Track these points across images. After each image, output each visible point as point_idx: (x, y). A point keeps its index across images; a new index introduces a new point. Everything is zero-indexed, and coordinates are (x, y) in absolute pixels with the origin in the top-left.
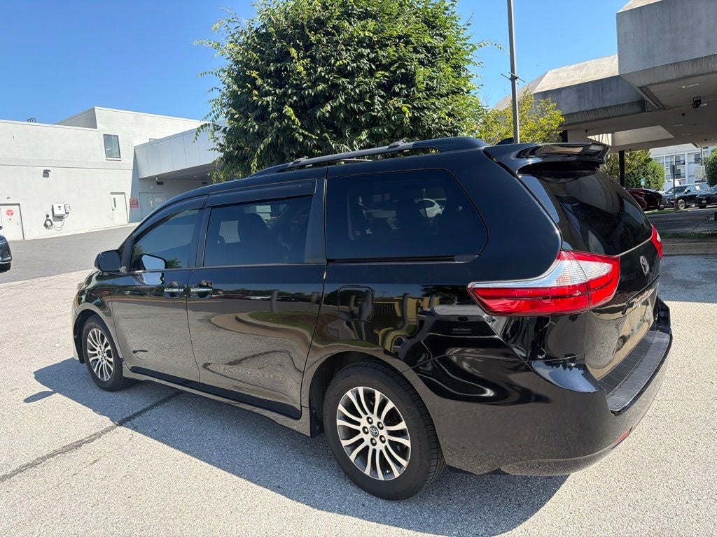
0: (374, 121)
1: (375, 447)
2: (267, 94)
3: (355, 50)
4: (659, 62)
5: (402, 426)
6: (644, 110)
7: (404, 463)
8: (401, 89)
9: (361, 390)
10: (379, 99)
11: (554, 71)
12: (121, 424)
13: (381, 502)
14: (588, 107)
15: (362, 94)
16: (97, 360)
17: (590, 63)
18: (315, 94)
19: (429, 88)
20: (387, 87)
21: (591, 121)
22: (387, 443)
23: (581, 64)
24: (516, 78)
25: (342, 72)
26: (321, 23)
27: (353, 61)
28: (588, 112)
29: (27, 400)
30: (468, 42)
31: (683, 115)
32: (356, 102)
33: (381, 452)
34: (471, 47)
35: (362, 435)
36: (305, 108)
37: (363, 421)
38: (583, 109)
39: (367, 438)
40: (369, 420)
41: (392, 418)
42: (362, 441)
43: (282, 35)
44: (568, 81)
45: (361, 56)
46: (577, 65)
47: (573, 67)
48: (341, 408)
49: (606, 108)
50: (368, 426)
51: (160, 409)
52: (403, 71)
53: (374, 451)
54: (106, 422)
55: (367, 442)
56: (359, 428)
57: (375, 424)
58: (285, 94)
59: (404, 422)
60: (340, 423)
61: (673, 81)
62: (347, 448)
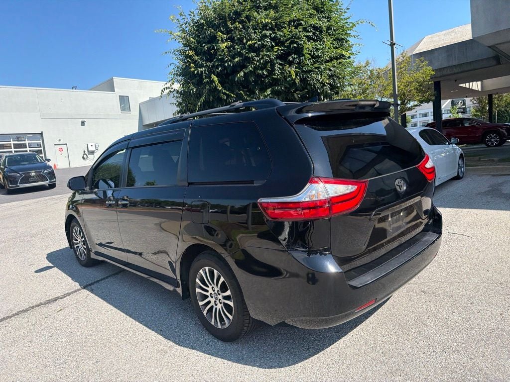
0: (276, 82)
1: (217, 307)
2: (202, 66)
3: (261, 33)
5: (228, 293)
6: (499, 63)
7: (231, 317)
8: (294, 59)
9: (207, 268)
10: (279, 66)
11: (429, 36)
12: (84, 288)
13: (220, 342)
14: (455, 63)
15: (266, 63)
16: (79, 246)
17: (457, 29)
18: (233, 65)
19: (313, 57)
20: (283, 57)
21: (458, 73)
22: (222, 304)
23: (450, 30)
24: (395, 44)
25: (252, 49)
26: (238, 14)
27: (259, 40)
28: (455, 66)
29: (36, 272)
30: (349, 21)
32: (262, 69)
33: (219, 310)
34: (351, 25)
35: (209, 299)
36: (228, 75)
37: (210, 290)
38: (451, 64)
39: (213, 300)
40: (213, 289)
41: (224, 288)
42: (209, 302)
43: (210, 24)
44: (440, 43)
45: (266, 36)
46: (447, 31)
47: (444, 32)
48: (197, 280)
49: (471, 63)
50: (213, 293)
51: (111, 279)
52: (295, 45)
53: (216, 309)
54: (77, 285)
55: (212, 303)
56: (208, 294)
57: (216, 292)
58: (213, 66)
59: (229, 291)
60: (198, 290)
62: (202, 307)
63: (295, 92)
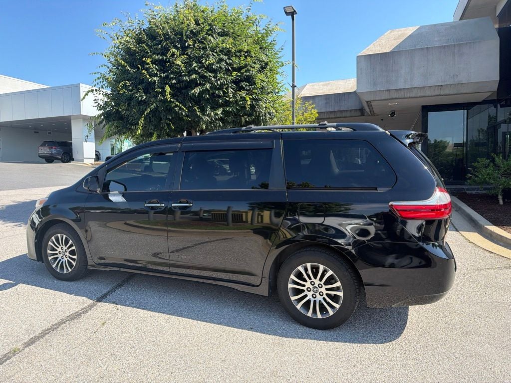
0: (227, 103)
1: (315, 299)
2: (155, 75)
3: (218, 55)
4: (379, 88)
5: (337, 284)
6: (362, 115)
7: (337, 306)
8: (246, 85)
9: (309, 265)
10: (231, 90)
11: (311, 84)
12: (99, 300)
14: (331, 109)
15: (222, 85)
16: (57, 258)
17: (333, 82)
18: (190, 80)
19: (262, 88)
20: (236, 82)
21: (332, 118)
22: (325, 296)
23: (327, 82)
24: (295, 86)
25: (209, 68)
26: (194, 34)
27: (218, 63)
28: (331, 112)
30: (279, 60)
31: (382, 120)
32: (219, 89)
33: (320, 301)
34: (280, 64)
35: (306, 292)
36: (180, 89)
37: (308, 284)
38: (328, 110)
39: (310, 294)
40: (312, 284)
42: (306, 296)
43: (167, 37)
44: (320, 92)
45: (221, 60)
46: (325, 83)
47: (322, 83)
48: (292, 276)
49: (341, 111)
50: (311, 287)
52: (248, 74)
53: (315, 302)
55: (310, 297)
56: (305, 288)
57: (316, 285)
58: (167, 77)
59: (339, 282)
60: (291, 286)
61: (385, 100)
62: (295, 301)
63: (243, 116)
